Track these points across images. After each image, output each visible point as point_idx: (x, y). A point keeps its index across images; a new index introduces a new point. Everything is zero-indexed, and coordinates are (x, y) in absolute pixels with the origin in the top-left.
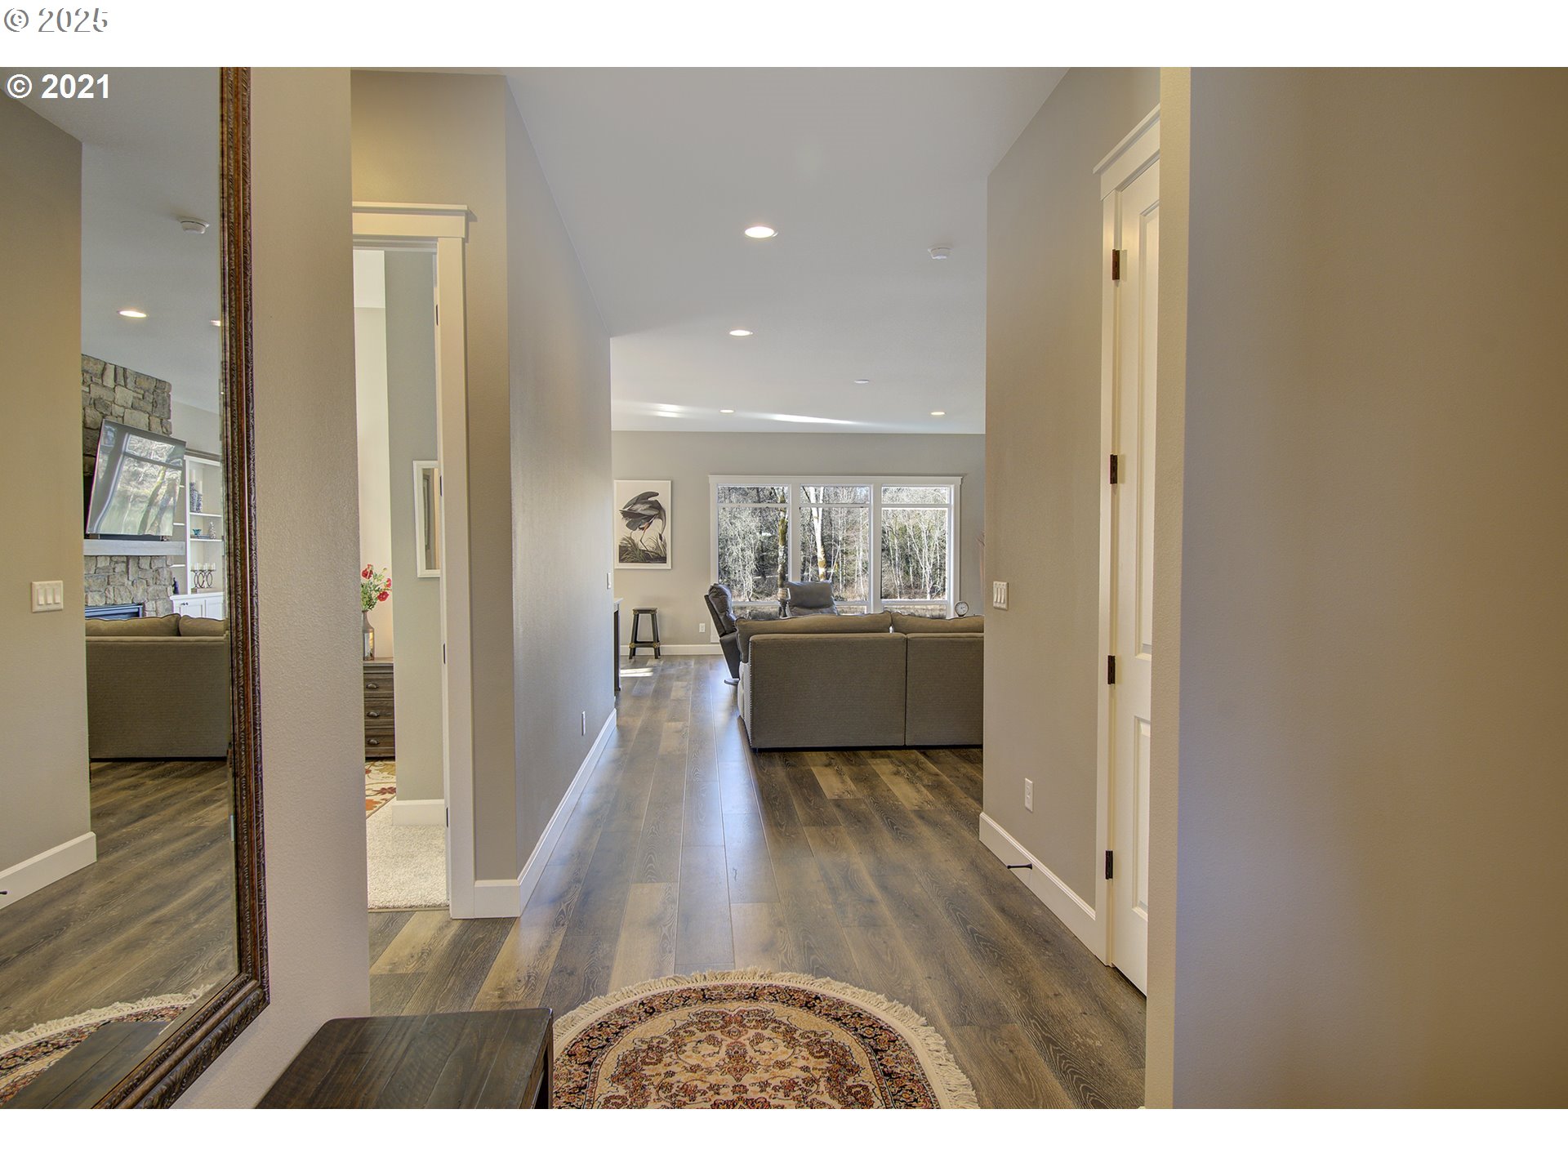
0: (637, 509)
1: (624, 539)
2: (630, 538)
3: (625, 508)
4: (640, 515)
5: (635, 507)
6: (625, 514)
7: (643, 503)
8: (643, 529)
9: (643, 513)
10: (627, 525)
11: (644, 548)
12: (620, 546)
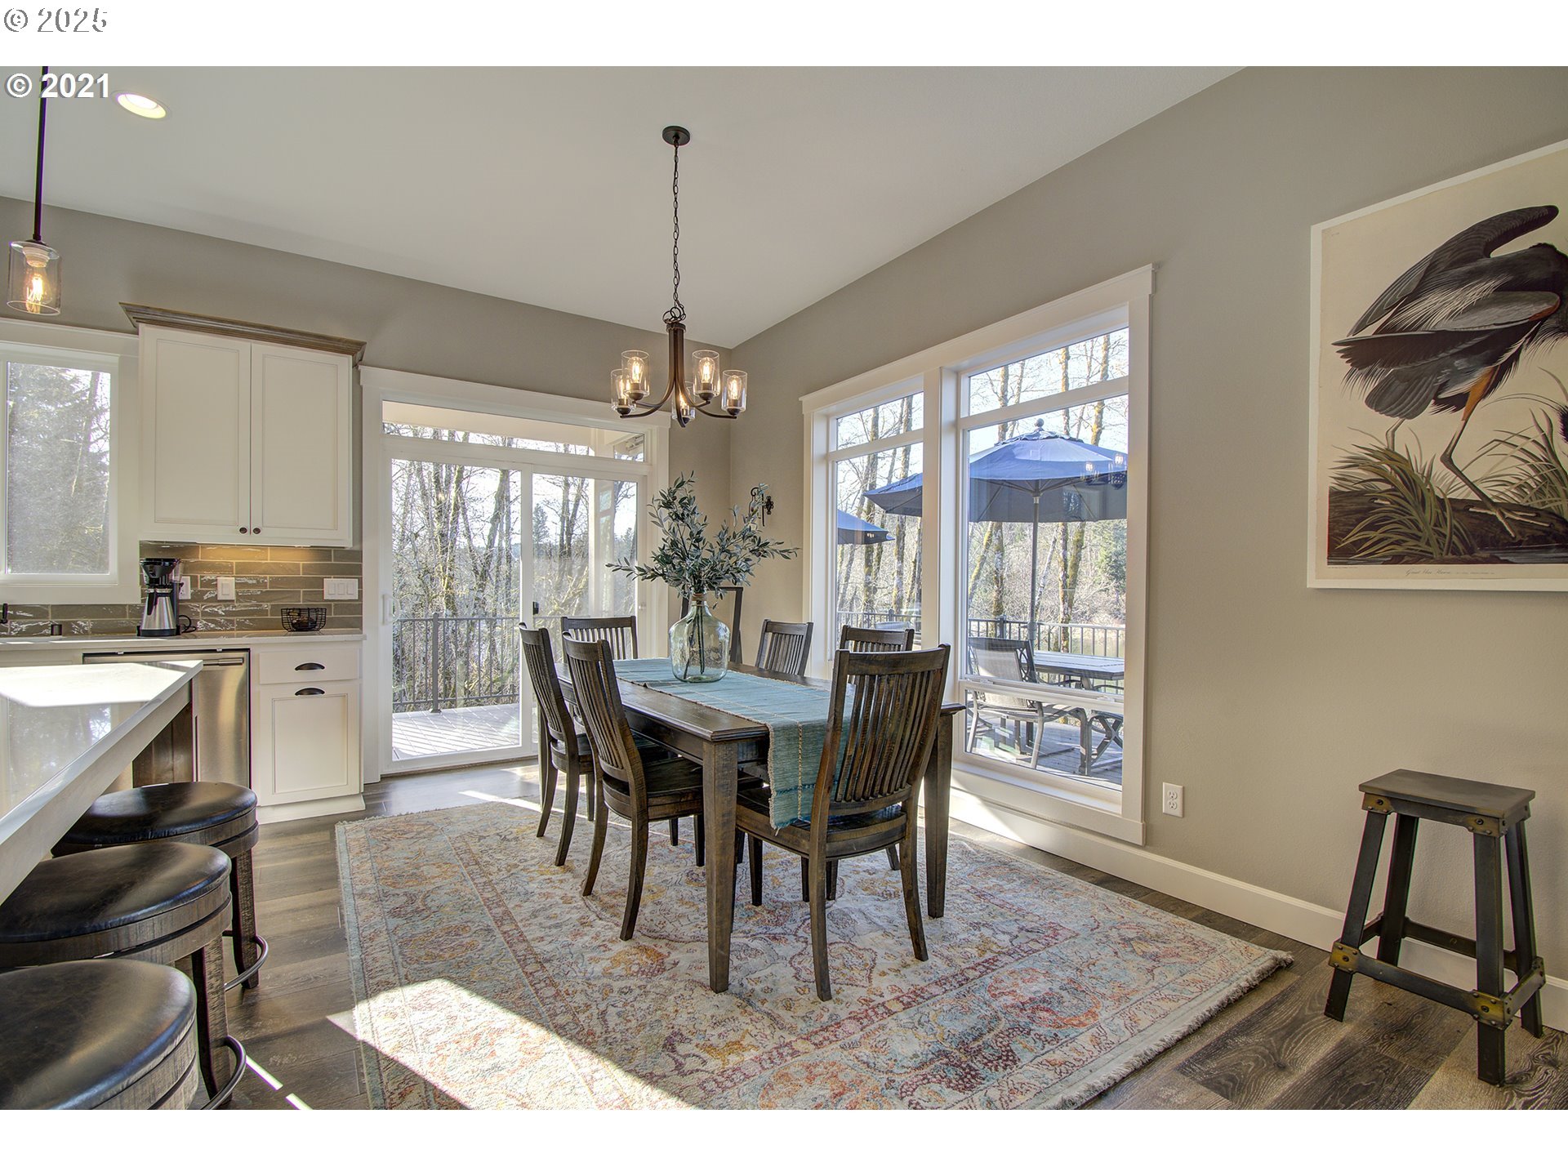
0: (1429, 317)
1: (1355, 462)
2: (1389, 455)
3: (1361, 326)
4: (1444, 340)
5: (1414, 312)
6: (1360, 354)
7: (1463, 281)
8: (1459, 402)
9: (1461, 325)
10: (1376, 401)
11: (1463, 493)
12: (1334, 494)
